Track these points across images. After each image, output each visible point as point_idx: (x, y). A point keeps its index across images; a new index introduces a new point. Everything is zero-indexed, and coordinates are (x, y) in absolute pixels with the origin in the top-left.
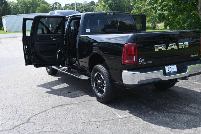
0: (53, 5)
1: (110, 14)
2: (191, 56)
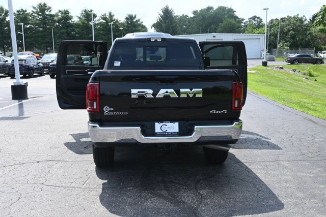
0: (250, 21)
1: (156, 40)
2: (211, 112)
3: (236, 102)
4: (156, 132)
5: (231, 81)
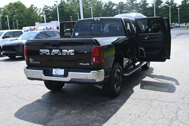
1: (97, 20)
2: (80, 64)
3: (94, 59)
4: (53, 74)
5: (90, 46)
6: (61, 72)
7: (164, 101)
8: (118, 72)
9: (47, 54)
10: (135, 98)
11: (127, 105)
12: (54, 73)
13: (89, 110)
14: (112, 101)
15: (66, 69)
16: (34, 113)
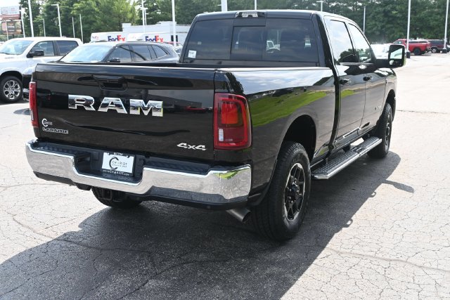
1: (250, 16)
2: (179, 145)
3: (221, 132)
4: (103, 167)
5: (212, 91)
6: (125, 163)
7: (427, 268)
8: (298, 169)
9: (87, 108)
10: (342, 250)
11: (315, 273)
12: (105, 166)
13: (199, 283)
14: (274, 255)
15: (139, 156)
16: (40, 278)
